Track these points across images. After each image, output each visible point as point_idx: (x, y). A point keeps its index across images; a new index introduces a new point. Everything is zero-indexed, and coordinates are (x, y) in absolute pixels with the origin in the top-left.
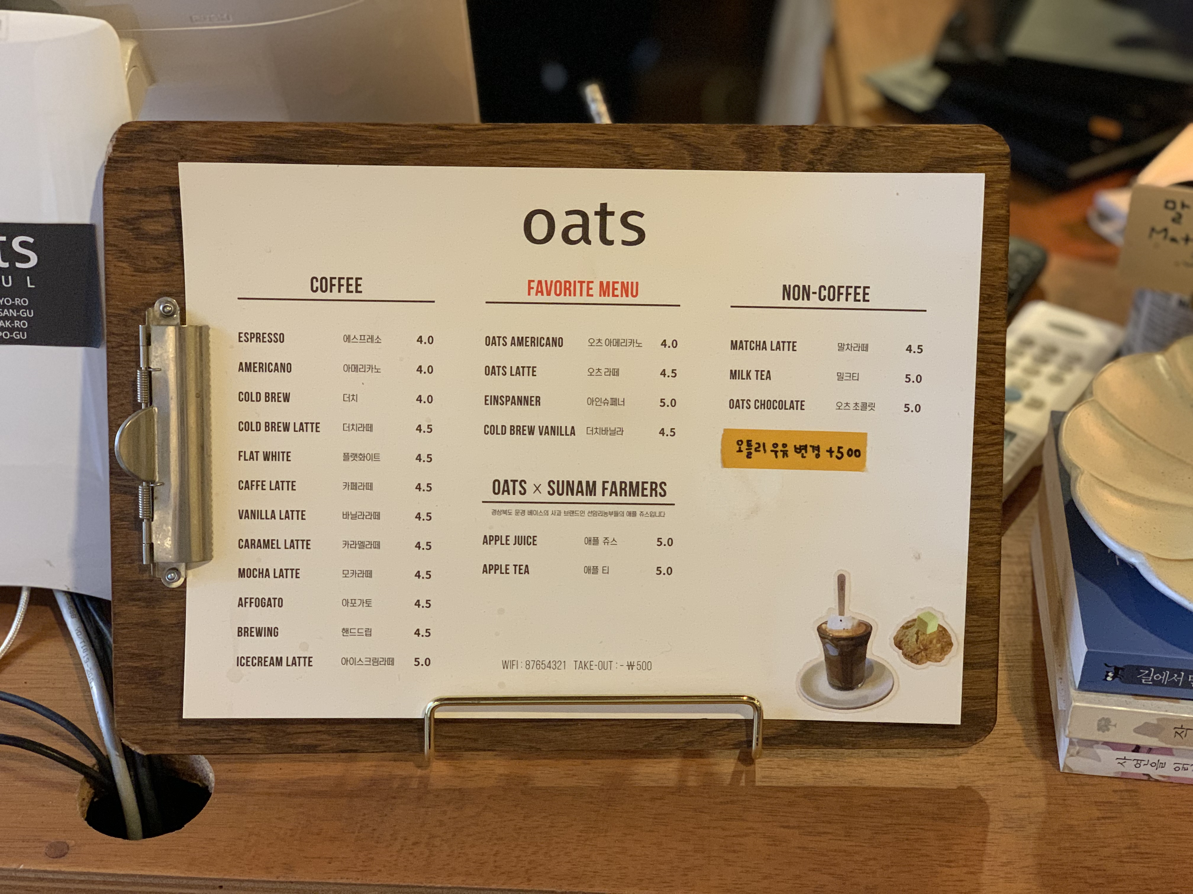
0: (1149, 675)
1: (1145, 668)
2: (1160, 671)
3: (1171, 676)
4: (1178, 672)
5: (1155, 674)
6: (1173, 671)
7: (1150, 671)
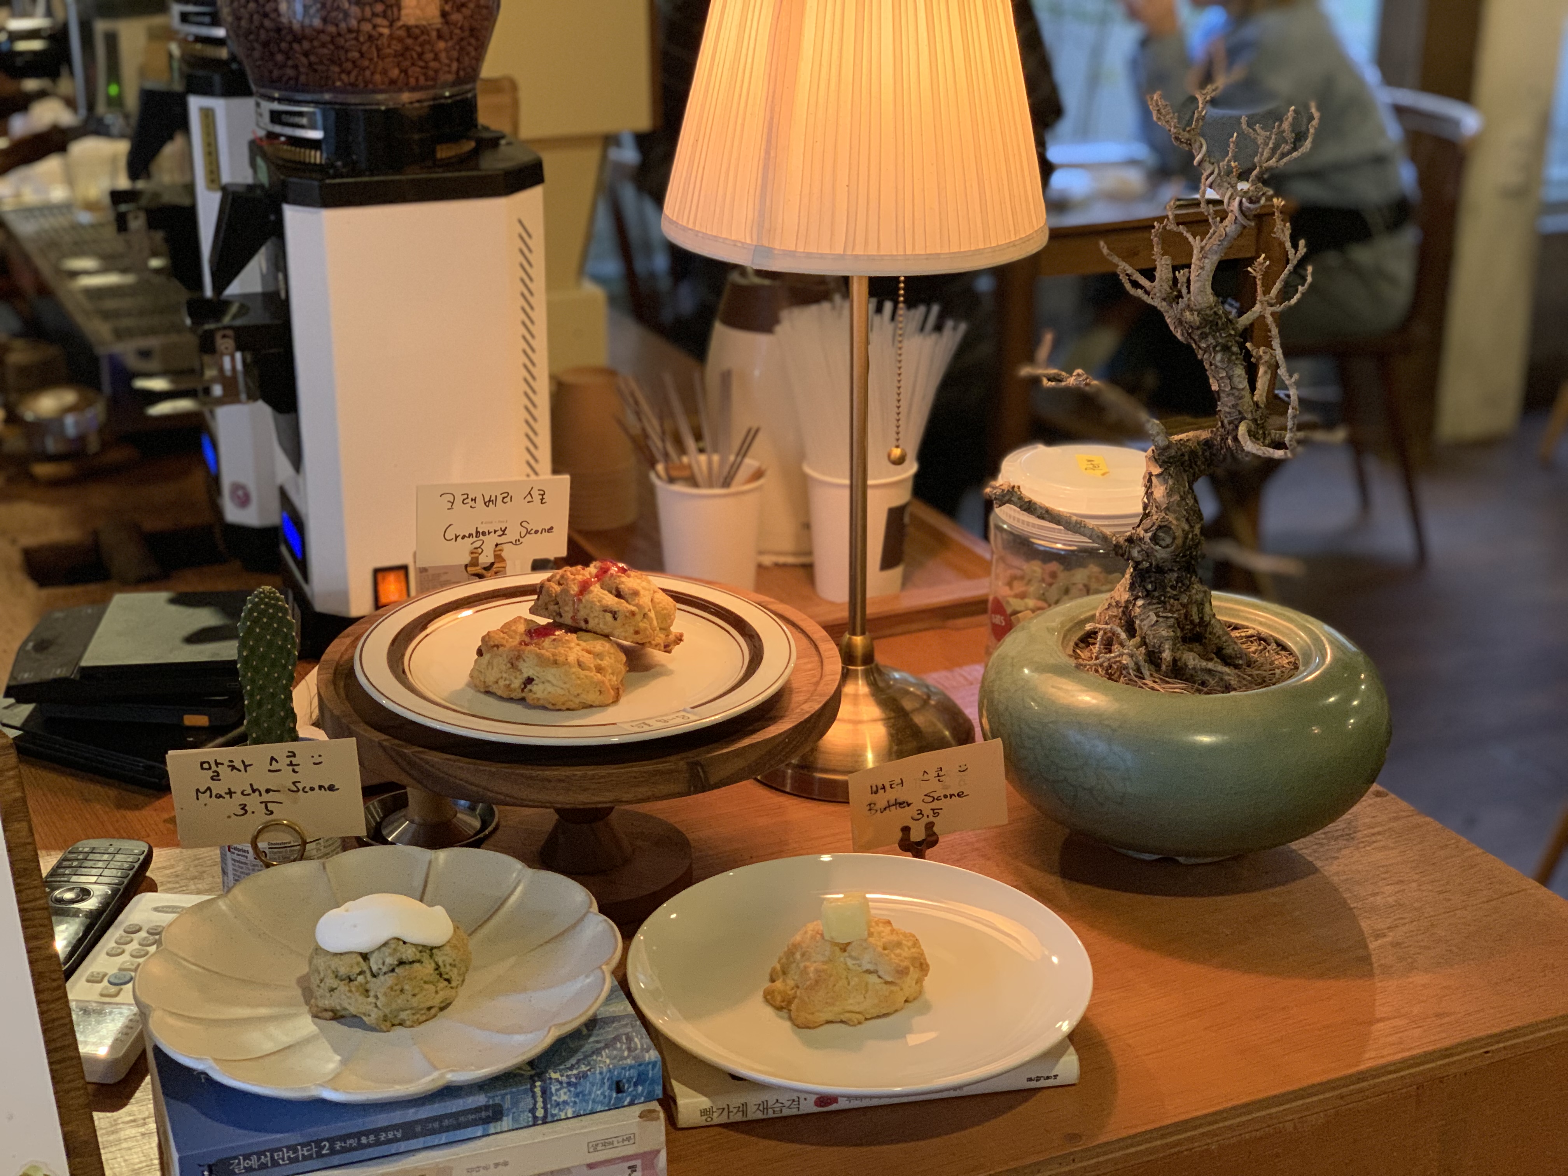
0: (239, 1164)
1: (235, 1158)
2: (247, 1157)
3: (259, 1159)
4: (263, 1153)
5: (244, 1160)
6: (259, 1154)
7: (239, 1160)
